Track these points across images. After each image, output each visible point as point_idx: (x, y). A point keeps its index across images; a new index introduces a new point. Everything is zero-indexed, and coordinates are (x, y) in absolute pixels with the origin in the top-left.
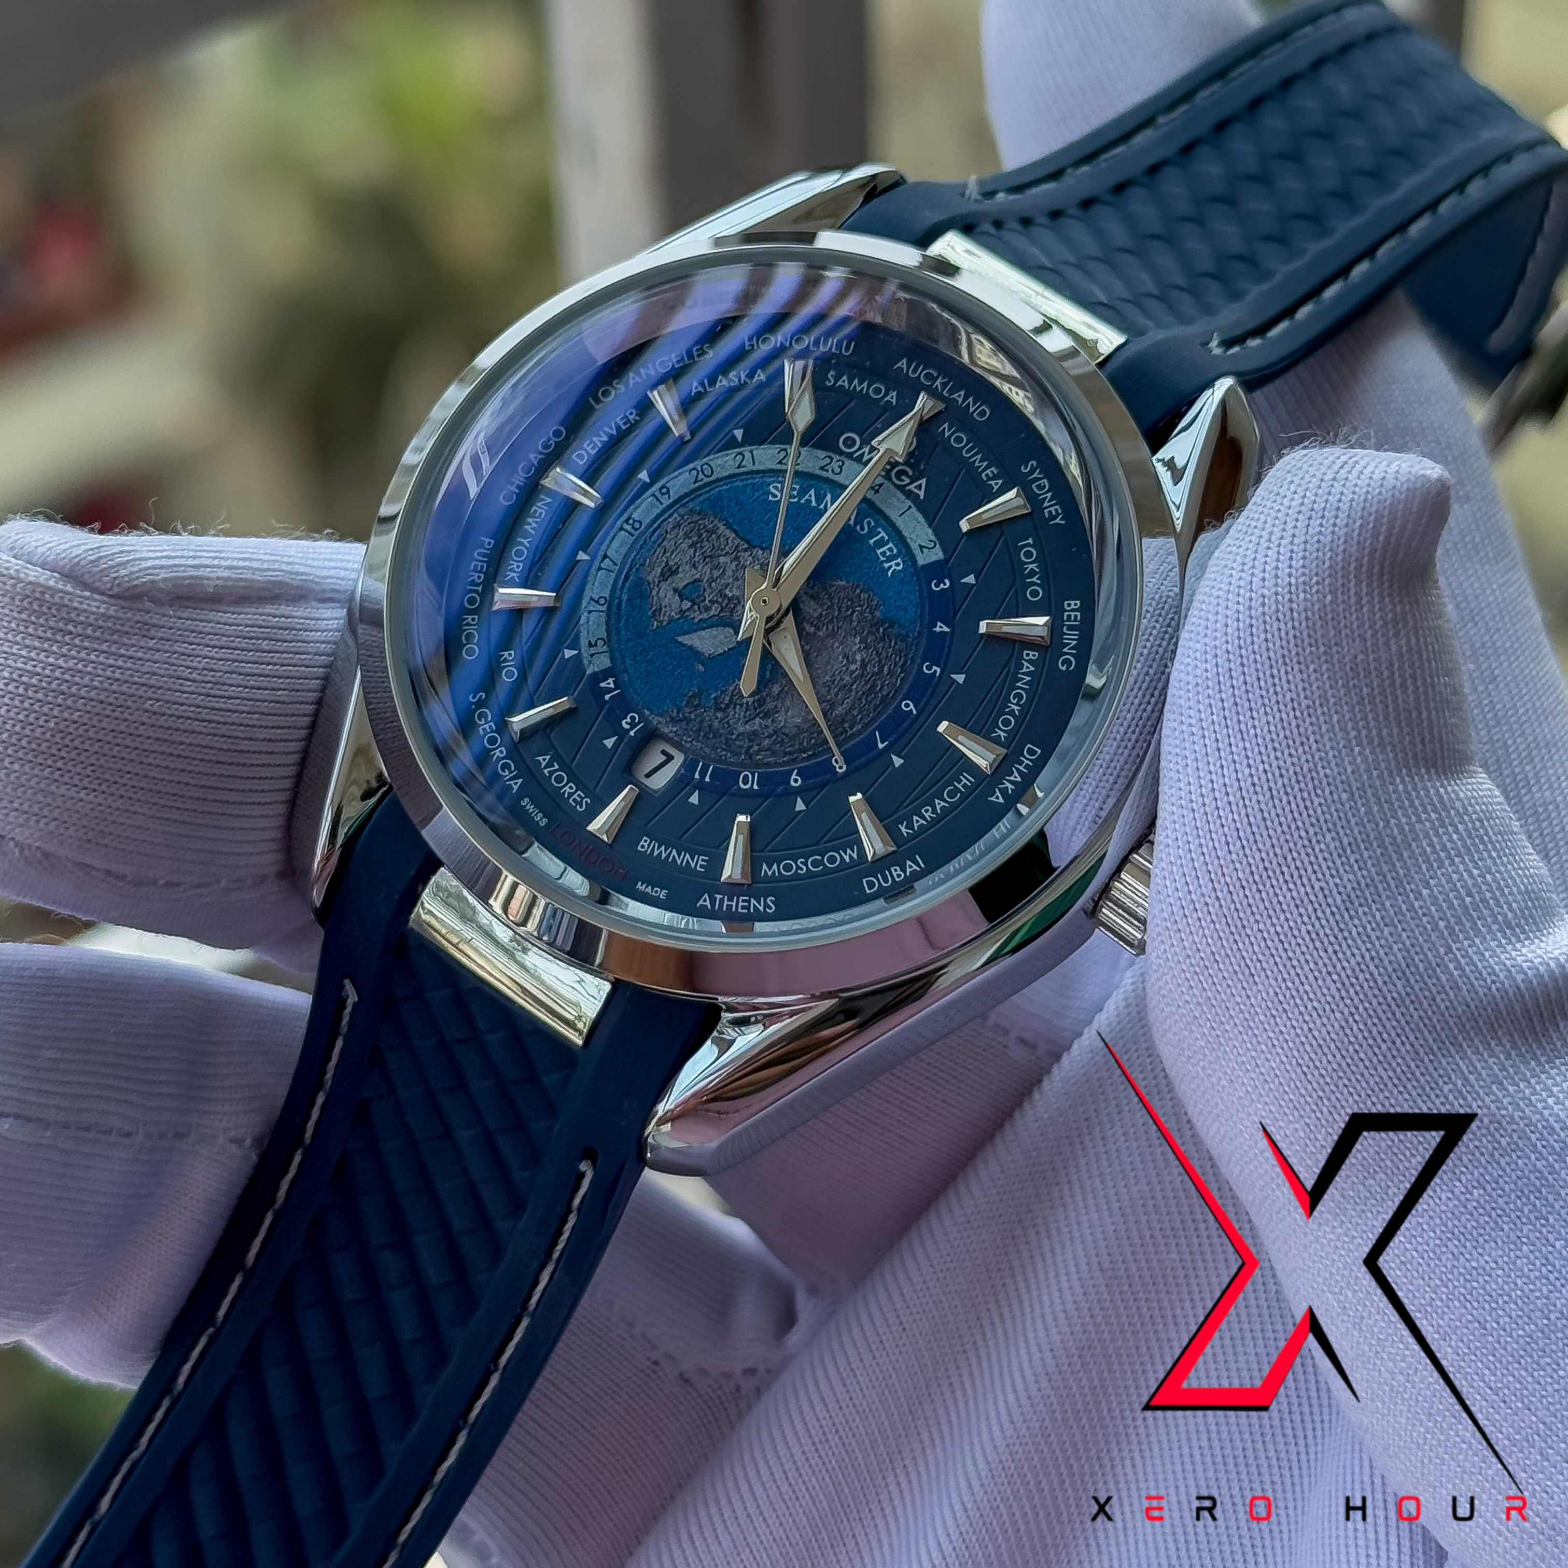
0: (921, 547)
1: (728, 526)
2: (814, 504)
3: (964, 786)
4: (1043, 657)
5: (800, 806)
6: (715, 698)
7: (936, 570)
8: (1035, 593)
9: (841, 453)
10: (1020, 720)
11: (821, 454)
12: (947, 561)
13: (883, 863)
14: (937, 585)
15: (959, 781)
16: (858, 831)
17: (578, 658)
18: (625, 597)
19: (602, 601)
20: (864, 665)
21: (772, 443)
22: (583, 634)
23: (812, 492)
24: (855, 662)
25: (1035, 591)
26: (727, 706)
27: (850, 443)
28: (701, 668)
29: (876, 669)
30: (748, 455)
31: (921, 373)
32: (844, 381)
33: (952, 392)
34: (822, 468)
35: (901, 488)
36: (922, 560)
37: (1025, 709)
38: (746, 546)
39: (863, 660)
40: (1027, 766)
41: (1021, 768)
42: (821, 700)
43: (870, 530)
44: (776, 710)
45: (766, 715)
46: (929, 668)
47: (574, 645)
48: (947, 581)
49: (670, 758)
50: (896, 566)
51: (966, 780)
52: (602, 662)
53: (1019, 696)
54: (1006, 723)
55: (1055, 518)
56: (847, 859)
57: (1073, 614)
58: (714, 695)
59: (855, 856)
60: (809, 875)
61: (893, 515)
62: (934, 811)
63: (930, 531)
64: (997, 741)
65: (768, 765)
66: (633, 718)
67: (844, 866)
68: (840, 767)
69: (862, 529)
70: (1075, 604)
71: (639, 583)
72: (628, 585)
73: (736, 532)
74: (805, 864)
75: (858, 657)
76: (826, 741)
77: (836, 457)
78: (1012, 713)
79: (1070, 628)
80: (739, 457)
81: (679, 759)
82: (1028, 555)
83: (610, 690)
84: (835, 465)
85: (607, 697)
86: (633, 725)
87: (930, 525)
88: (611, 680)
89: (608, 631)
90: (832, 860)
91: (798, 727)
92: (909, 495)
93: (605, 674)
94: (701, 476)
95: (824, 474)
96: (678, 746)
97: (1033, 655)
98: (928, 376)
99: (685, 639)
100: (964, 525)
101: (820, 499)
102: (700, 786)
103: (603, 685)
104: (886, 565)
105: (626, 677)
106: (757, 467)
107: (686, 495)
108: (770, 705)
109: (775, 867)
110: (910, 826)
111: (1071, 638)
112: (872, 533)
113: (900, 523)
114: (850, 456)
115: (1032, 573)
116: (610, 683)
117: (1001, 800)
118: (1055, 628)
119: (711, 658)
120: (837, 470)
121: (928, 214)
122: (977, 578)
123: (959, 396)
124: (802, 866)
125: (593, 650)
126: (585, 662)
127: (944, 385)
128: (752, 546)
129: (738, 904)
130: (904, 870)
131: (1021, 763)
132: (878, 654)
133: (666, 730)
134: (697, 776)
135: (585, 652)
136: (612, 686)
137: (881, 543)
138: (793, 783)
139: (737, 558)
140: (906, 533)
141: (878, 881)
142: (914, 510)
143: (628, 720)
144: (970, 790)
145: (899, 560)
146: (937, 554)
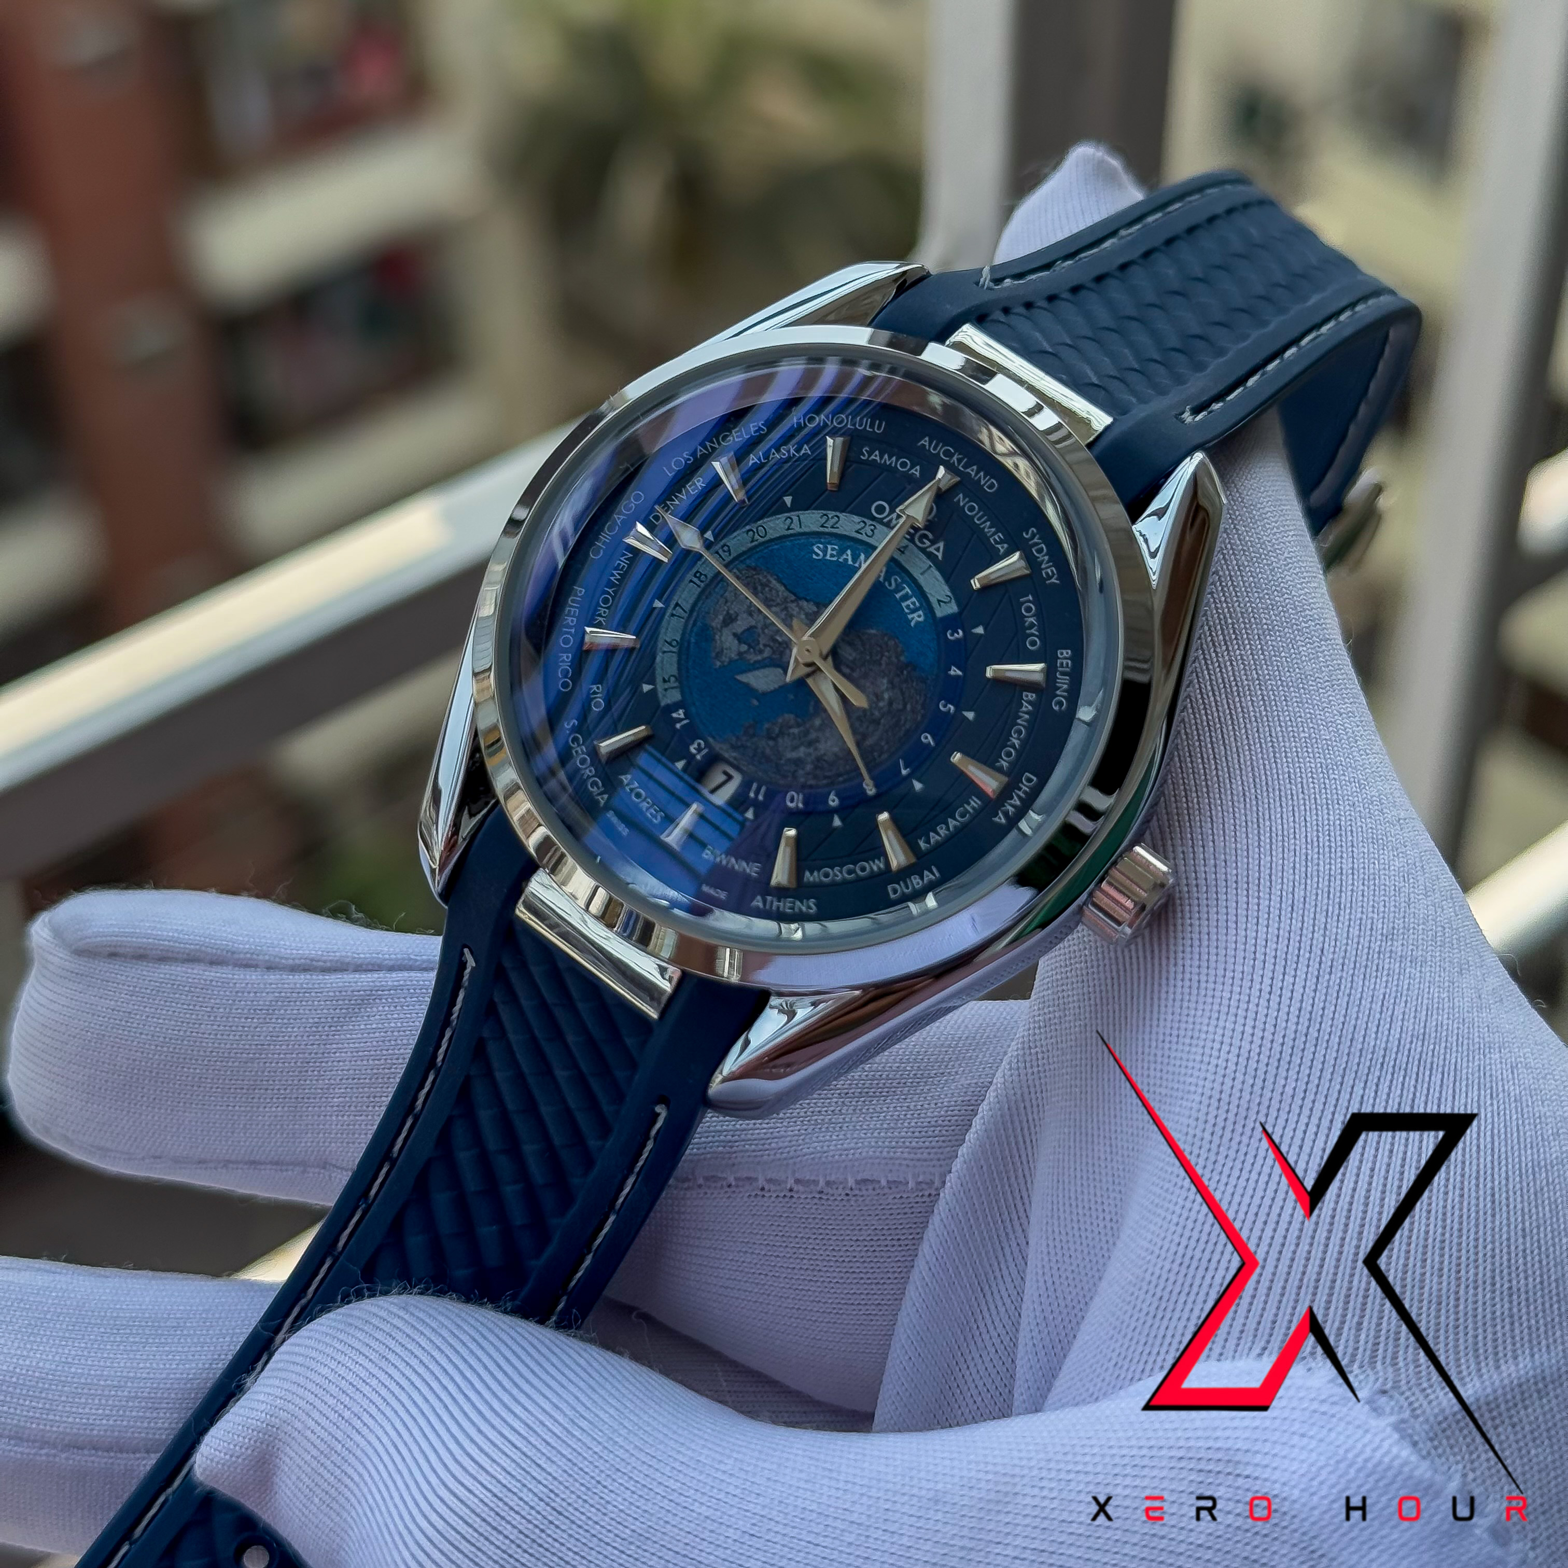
0: (939, 601)
1: (779, 580)
2: (850, 562)
3: (973, 808)
4: (1039, 697)
5: (837, 822)
6: (768, 730)
7: (951, 622)
8: (1033, 643)
9: (873, 518)
10: (1019, 753)
11: (857, 519)
12: (960, 613)
13: (904, 873)
14: (952, 635)
15: (969, 804)
16: (883, 845)
17: (653, 692)
18: (693, 640)
19: (674, 643)
20: (890, 703)
21: (816, 509)
22: (658, 671)
23: (849, 552)
24: (883, 699)
25: (1034, 642)
26: (778, 736)
27: (880, 509)
28: (755, 702)
29: (900, 707)
30: (795, 519)
31: (941, 450)
32: (876, 456)
33: (965, 467)
34: (857, 532)
35: (923, 550)
36: (940, 612)
37: (1024, 743)
38: (793, 598)
39: (890, 698)
40: (1025, 792)
41: (1021, 793)
42: (854, 731)
43: (897, 585)
44: (817, 740)
45: (810, 744)
46: (945, 706)
47: (652, 681)
48: (960, 632)
49: (730, 777)
50: (917, 617)
51: (975, 803)
52: (674, 696)
53: (1020, 732)
54: (1009, 754)
55: (1051, 578)
56: (875, 868)
57: (1065, 662)
58: (766, 726)
59: (882, 866)
60: (845, 882)
61: (916, 574)
62: (948, 829)
63: (946, 588)
64: (1000, 770)
65: (811, 787)
66: (699, 744)
67: (873, 876)
68: (871, 790)
69: (890, 585)
70: (1067, 653)
71: (706, 628)
72: (695, 629)
73: (785, 586)
74: (841, 872)
75: (886, 696)
76: (857, 768)
77: (869, 522)
78: (1013, 746)
79: (1063, 674)
80: (789, 521)
81: (737, 779)
82: (1029, 610)
83: (680, 720)
84: (868, 530)
85: (678, 726)
86: (699, 750)
87: (947, 580)
88: (681, 711)
89: (679, 669)
90: (863, 869)
91: (836, 755)
92: (930, 556)
93: (676, 706)
94: (756, 537)
95: (859, 536)
96: (737, 768)
97: (1032, 696)
98: (946, 453)
99: (743, 678)
100: (976, 584)
101: (855, 558)
102: (755, 803)
103: (674, 715)
104: (910, 617)
105: (693, 710)
106: (805, 529)
107: (744, 553)
108: (813, 735)
109: (816, 873)
110: (928, 841)
111: (1063, 683)
112: (899, 589)
113: (921, 580)
114: (880, 521)
115: (1032, 626)
116: (680, 714)
117: (1003, 821)
118: (1050, 672)
119: (764, 694)
120: (870, 533)
121: (948, 306)
122: (985, 629)
123: (972, 471)
124: (838, 874)
125: (666, 685)
126: (660, 695)
127: (959, 461)
128: (798, 598)
129: (785, 906)
130: (922, 878)
131: (1020, 789)
132: (903, 693)
133: (726, 755)
134: (752, 795)
135: (660, 687)
136: (682, 716)
137: (906, 597)
138: (831, 803)
139: (786, 608)
140: (926, 589)
141: (901, 888)
142: (933, 569)
143: (695, 745)
144: (978, 812)
145: (921, 612)
146: (952, 608)
